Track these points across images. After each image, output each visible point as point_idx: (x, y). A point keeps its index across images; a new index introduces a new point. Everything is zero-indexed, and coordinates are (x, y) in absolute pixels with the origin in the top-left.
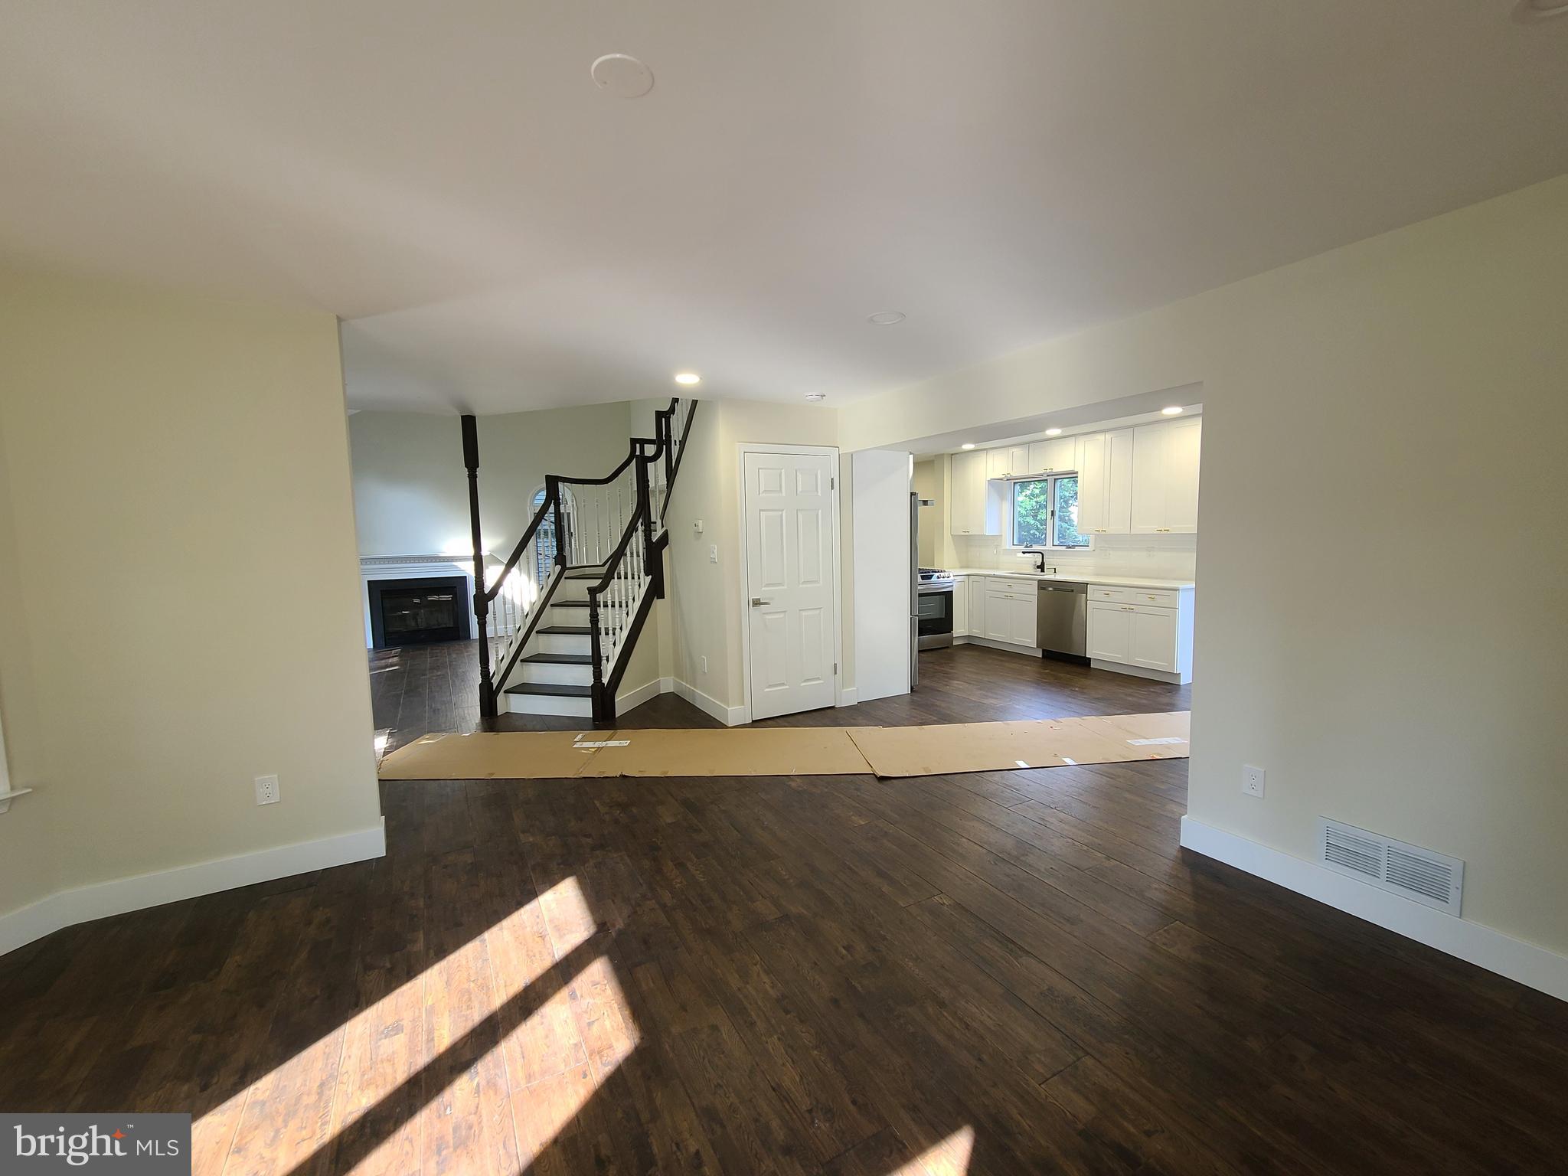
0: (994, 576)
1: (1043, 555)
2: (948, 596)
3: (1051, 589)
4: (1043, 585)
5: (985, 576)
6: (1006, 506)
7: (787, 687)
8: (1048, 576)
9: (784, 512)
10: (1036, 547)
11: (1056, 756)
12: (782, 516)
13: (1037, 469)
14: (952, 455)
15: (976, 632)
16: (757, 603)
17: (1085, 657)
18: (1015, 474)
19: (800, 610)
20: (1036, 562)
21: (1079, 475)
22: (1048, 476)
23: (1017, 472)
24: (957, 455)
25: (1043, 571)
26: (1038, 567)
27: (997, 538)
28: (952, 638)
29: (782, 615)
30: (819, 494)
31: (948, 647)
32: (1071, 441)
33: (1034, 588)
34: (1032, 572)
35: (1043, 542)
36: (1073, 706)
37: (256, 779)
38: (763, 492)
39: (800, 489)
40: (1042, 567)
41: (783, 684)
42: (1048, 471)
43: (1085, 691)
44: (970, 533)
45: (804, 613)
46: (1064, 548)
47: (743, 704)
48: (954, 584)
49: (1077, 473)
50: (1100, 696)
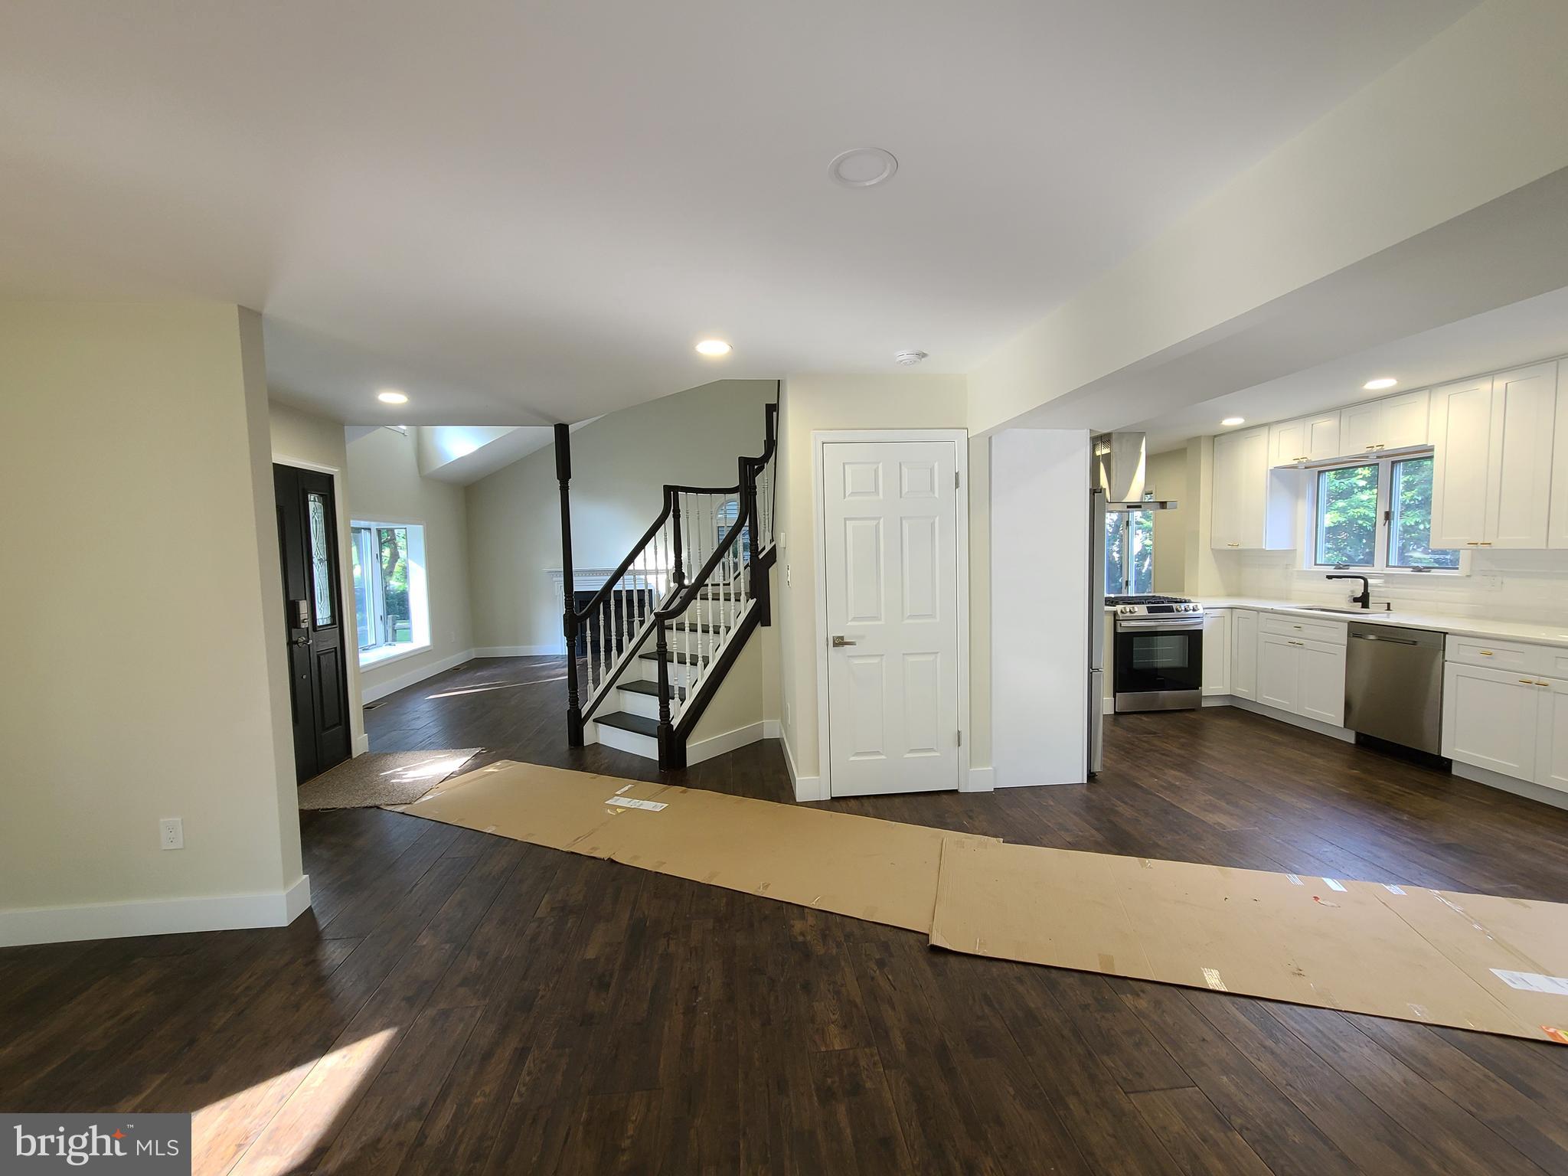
0: (1273, 612)
1: (1365, 580)
2: (1194, 639)
3: (1372, 637)
4: (1357, 631)
5: (1258, 611)
6: (1304, 508)
7: (883, 757)
8: (1375, 616)
9: (882, 520)
10: (1354, 570)
11: (1299, 973)
12: (877, 527)
13: (1356, 447)
14: (1215, 436)
15: (1243, 691)
16: (839, 642)
17: (1440, 756)
18: (1315, 456)
19: (904, 654)
20: (1353, 592)
21: (1436, 453)
22: (1378, 457)
23: (1319, 453)
24: (1222, 437)
25: (1365, 605)
26: (1356, 600)
27: (1290, 553)
28: (1200, 697)
29: (875, 661)
30: (937, 495)
31: (1193, 710)
32: (1422, 399)
33: (1341, 635)
34: (1346, 606)
35: (1369, 560)
36: (1383, 854)
37: (162, 820)
38: (849, 495)
39: (905, 489)
40: (1364, 600)
41: (878, 753)
42: (1375, 450)
43: (1423, 823)
44: (1239, 547)
45: (911, 659)
46: (1408, 571)
47: (818, 775)
48: (1205, 620)
49: (1432, 449)
50: (1453, 841)
